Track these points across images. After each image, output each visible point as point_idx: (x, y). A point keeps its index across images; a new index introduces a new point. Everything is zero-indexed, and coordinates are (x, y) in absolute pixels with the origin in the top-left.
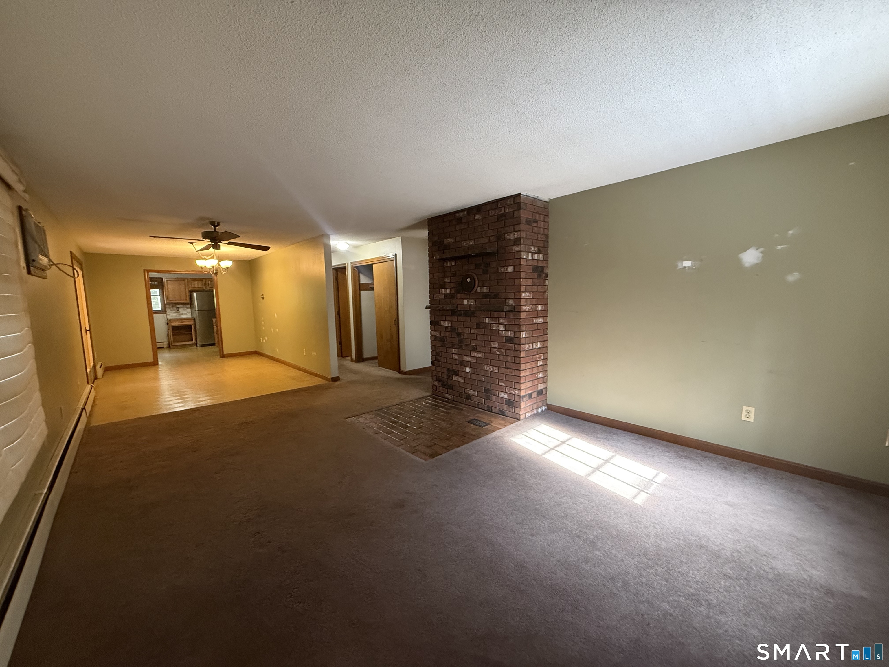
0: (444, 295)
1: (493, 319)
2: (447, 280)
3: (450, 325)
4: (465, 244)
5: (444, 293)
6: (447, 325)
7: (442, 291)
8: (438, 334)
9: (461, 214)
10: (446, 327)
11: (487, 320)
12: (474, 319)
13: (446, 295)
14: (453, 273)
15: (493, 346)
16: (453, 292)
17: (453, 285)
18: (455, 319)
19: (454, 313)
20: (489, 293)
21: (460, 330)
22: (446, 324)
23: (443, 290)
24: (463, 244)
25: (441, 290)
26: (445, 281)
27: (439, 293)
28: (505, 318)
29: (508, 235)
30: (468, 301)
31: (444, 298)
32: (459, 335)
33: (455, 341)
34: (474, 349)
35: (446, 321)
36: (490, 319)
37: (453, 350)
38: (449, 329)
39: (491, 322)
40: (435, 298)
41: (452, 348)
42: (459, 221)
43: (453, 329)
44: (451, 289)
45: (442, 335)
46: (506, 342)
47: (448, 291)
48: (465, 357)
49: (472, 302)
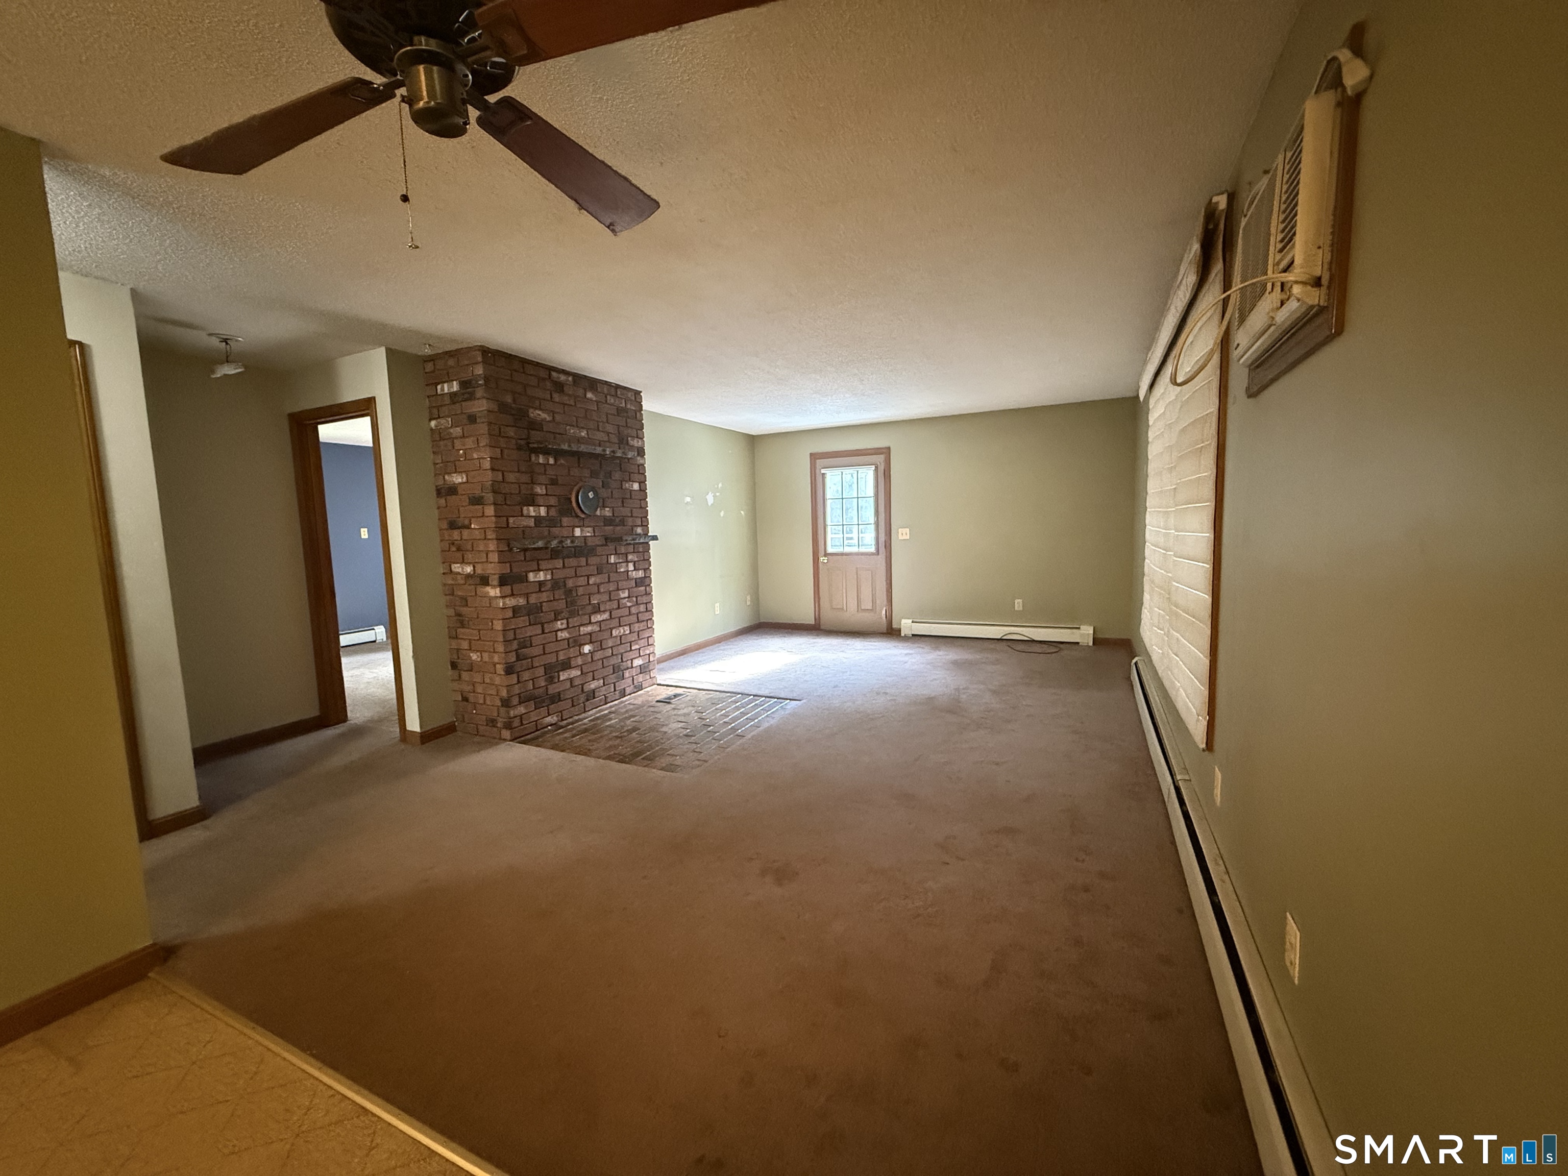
0: (533, 520)
1: (620, 555)
2: (539, 490)
3: (549, 577)
4: (572, 431)
5: (533, 514)
6: (542, 579)
7: (528, 510)
8: (522, 601)
9: (563, 378)
10: (541, 584)
11: (612, 559)
12: (593, 560)
13: (538, 520)
14: (552, 479)
15: (622, 596)
16: (553, 512)
17: (553, 501)
18: (558, 563)
19: (555, 554)
20: (613, 518)
21: (570, 584)
22: (541, 576)
23: (531, 508)
24: (570, 430)
25: (525, 508)
26: (536, 490)
27: (522, 515)
28: (634, 552)
29: (631, 440)
30: (582, 531)
31: (534, 525)
32: (569, 592)
33: (561, 605)
34: (597, 610)
35: (539, 570)
36: (616, 556)
37: (559, 623)
38: (549, 586)
39: (617, 561)
40: (510, 525)
41: (556, 619)
42: (559, 387)
43: (556, 584)
44: (548, 507)
45: (533, 599)
46: (636, 586)
47: (543, 511)
48: (582, 629)
49: (588, 532)
